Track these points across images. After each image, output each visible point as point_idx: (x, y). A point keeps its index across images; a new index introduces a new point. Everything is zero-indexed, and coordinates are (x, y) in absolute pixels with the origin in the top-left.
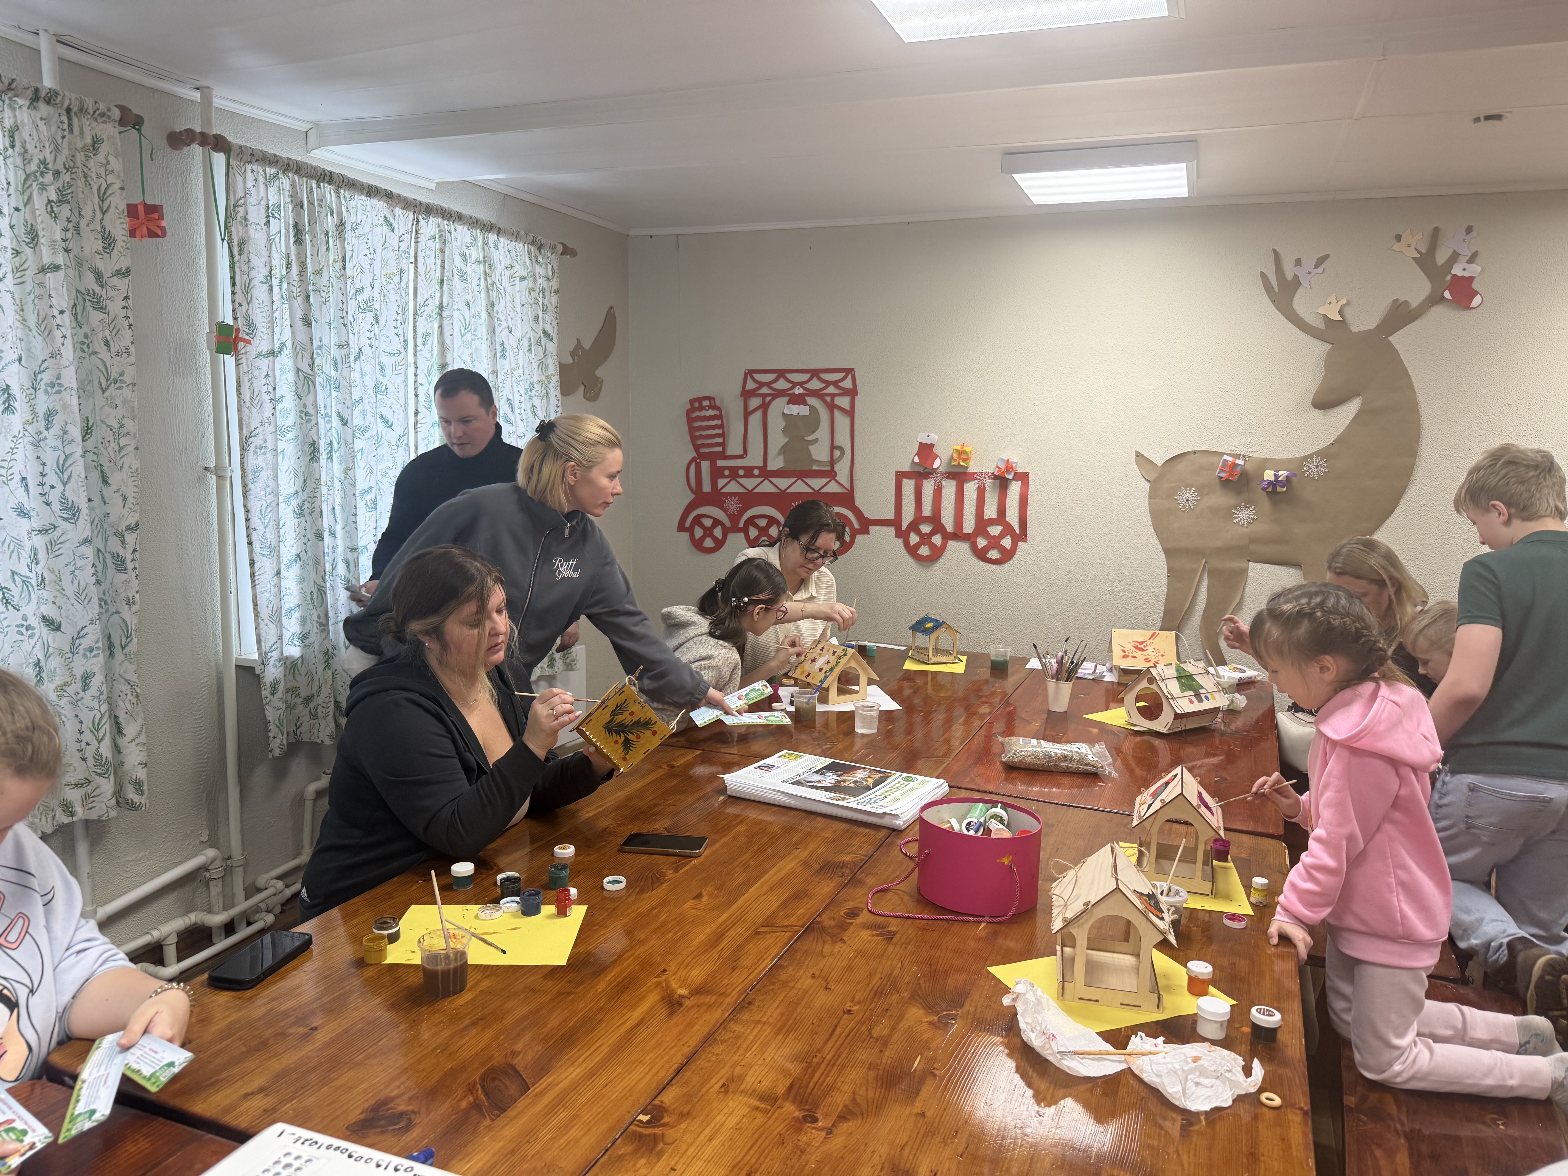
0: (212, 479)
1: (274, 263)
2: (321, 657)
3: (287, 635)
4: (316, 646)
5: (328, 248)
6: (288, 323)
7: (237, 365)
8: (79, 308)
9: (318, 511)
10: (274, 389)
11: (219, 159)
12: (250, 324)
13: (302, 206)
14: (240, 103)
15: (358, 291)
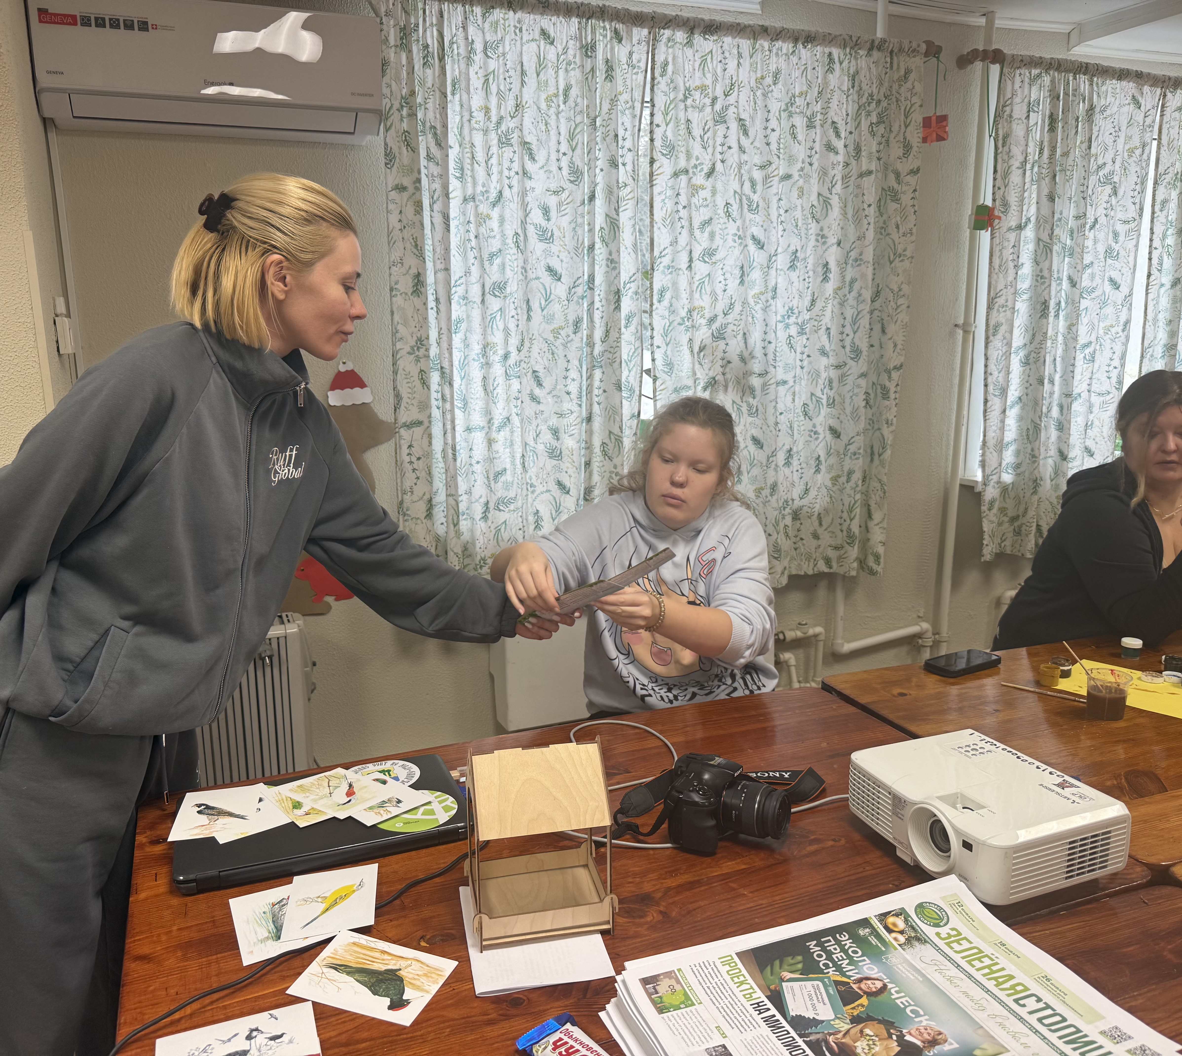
0: (960, 332)
1: (1029, 150)
2: (1030, 484)
3: (1004, 464)
4: (1027, 474)
5: (1077, 132)
6: (1034, 201)
7: (992, 239)
8: (882, 203)
9: (1042, 359)
10: (1018, 257)
11: (995, 69)
12: (1006, 205)
13: (1058, 98)
14: (1017, 19)
15: (1100, 167)
